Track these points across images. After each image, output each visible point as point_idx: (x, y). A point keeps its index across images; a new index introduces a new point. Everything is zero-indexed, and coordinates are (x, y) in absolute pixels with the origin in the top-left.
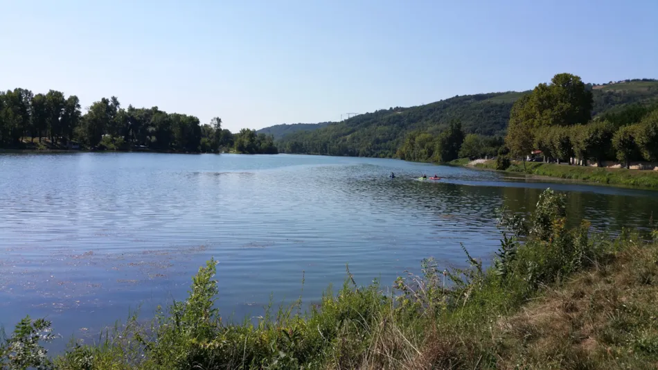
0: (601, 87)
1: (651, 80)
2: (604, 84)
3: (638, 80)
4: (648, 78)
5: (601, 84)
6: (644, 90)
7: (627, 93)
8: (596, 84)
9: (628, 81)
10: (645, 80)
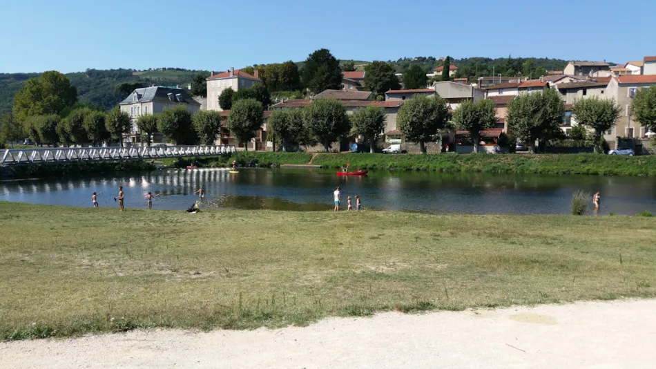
0: (140, 73)
1: (182, 70)
2: (145, 71)
3: (173, 69)
4: (181, 68)
5: (142, 70)
6: (175, 78)
7: (161, 80)
8: (137, 70)
9: (164, 69)
10: (178, 69)
